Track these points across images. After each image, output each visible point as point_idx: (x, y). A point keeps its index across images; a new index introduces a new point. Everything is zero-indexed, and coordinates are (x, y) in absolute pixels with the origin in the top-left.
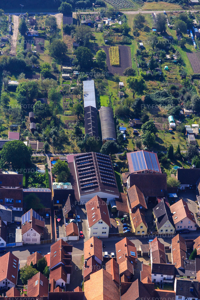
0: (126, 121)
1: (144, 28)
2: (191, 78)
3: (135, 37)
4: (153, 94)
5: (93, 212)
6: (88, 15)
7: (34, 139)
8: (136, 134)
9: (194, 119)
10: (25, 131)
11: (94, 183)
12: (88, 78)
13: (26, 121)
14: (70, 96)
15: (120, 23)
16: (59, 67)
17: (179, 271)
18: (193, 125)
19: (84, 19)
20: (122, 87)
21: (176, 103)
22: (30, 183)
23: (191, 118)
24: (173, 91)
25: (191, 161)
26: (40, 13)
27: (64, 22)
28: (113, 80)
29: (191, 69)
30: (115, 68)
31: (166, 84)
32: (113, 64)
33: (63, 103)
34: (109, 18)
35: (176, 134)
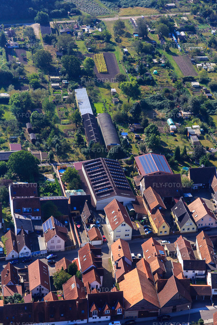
0: (126, 127)
1: (125, 34)
2: (182, 80)
3: (117, 43)
4: (147, 99)
5: (114, 215)
6: (65, 23)
7: (36, 149)
8: (138, 138)
9: (193, 120)
10: (25, 142)
11: (109, 188)
12: (79, 87)
13: (24, 132)
14: (63, 105)
15: (100, 30)
16: (46, 77)
17: (210, 266)
18: (194, 127)
19: (62, 29)
20: (114, 93)
21: (172, 106)
22: (41, 193)
23: (190, 119)
24: (168, 94)
25: (199, 161)
26: (16, 25)
27: (43, 32)
28: (104, 87)
29: (180, 73)
30: (104, 75)
31: (159, 88)
32: (101, 71)
33: (58, 113)
34: (87, 26)
35: (178, 137)
